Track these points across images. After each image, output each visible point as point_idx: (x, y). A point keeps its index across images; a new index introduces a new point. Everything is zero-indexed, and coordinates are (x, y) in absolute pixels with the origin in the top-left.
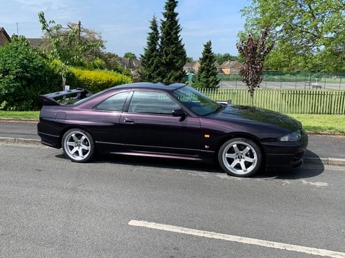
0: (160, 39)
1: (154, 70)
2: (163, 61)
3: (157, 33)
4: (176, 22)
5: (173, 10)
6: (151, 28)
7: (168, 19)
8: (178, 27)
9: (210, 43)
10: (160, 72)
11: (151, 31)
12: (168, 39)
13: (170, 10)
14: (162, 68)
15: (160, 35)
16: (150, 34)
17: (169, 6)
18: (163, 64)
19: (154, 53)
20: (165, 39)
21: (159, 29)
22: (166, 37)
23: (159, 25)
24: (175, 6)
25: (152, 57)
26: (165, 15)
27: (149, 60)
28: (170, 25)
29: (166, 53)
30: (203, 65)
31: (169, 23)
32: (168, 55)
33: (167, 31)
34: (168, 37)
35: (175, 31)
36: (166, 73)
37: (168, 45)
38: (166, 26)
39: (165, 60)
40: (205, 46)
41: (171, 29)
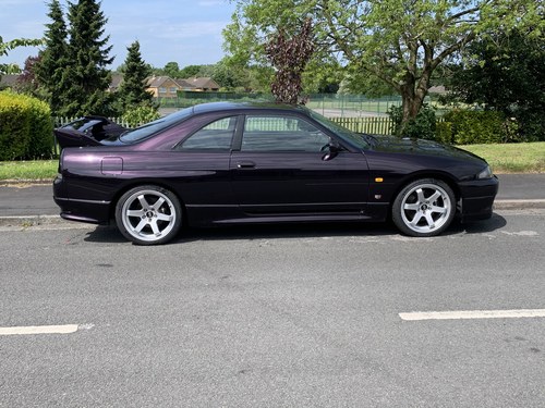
0: (69, 36)
1: (63, 89)
2: (78, 73)
3: (63, 26)
4: (97, 7)
6: (51, 16)
7: (81, 2)
8: (100, 17)
9: (138, 45)
10: (74, 93)
11: (52, 22)
12: (84, 37)
14: (75, 87)
15: (69, 28)
16: (49, 26)
18: (78, 78)
19: (60, 60)
20: (78, 35)
21: (65, 18)
22: (80, 32)
23: (66, 11)
25: (57, 66)
27: (52, 72)
28: (86, 12)
29: (82, 59)
30: (129, 82)
31: (83, 8)
32: (85, 63)
33: (82, 23)
34: (84, 33)
35: (96, 22)
36: (85, 94)
37: (84, 46)
38: (79, 14)
39: (82, 71)
40: (129, 50)
41: (89, 19)
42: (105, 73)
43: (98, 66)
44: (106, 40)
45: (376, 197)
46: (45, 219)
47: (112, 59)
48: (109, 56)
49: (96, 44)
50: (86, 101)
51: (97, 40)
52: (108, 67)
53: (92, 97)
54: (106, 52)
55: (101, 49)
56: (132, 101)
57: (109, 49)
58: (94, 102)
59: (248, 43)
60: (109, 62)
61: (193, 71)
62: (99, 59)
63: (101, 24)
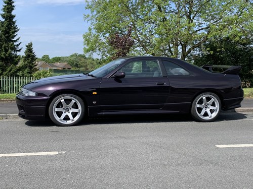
2: (2, 56)
4: (14, 23)
5: (11, 12)
7: (6, 20)
8: (15, 28)
12: (7, 37)
13: (8, 12)
17: (8, 9)
18: (2, 58)
24: (13, 9)
26: (3, 16)
28: (8, 25)
29: (5, 48)
31: (7, 23)
32: (6, 51)
33: (6, 30)
34: (6, 35)
35: (13, 30)
36: (5, 67)
37: (6, 42)
38: (5, 26)
39: (5, 55)
40: (27, 46)
41: (10, 29)
42: (16, 57)
43: (13, 52)
44: (18, 39)
46: (10, 116)
47: (21, 49)
48: (20, 47)
49: (12, 41)
50: (6, 70)
51: (13, 39)
52: (18, 53)
53: (9, 69)
54: (18, 45)
55: (15, 44)
56: (27, 73)
57: (19, 44)
58: (10, 71)
59: (96, 41)
60: (19, 51)
61: (57, 59)
62: (14, 49)
63: (16, 31)
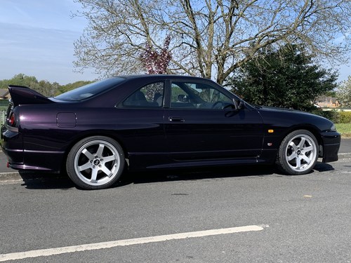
45: (269, 144)
